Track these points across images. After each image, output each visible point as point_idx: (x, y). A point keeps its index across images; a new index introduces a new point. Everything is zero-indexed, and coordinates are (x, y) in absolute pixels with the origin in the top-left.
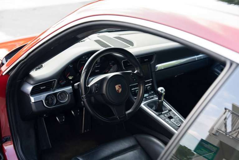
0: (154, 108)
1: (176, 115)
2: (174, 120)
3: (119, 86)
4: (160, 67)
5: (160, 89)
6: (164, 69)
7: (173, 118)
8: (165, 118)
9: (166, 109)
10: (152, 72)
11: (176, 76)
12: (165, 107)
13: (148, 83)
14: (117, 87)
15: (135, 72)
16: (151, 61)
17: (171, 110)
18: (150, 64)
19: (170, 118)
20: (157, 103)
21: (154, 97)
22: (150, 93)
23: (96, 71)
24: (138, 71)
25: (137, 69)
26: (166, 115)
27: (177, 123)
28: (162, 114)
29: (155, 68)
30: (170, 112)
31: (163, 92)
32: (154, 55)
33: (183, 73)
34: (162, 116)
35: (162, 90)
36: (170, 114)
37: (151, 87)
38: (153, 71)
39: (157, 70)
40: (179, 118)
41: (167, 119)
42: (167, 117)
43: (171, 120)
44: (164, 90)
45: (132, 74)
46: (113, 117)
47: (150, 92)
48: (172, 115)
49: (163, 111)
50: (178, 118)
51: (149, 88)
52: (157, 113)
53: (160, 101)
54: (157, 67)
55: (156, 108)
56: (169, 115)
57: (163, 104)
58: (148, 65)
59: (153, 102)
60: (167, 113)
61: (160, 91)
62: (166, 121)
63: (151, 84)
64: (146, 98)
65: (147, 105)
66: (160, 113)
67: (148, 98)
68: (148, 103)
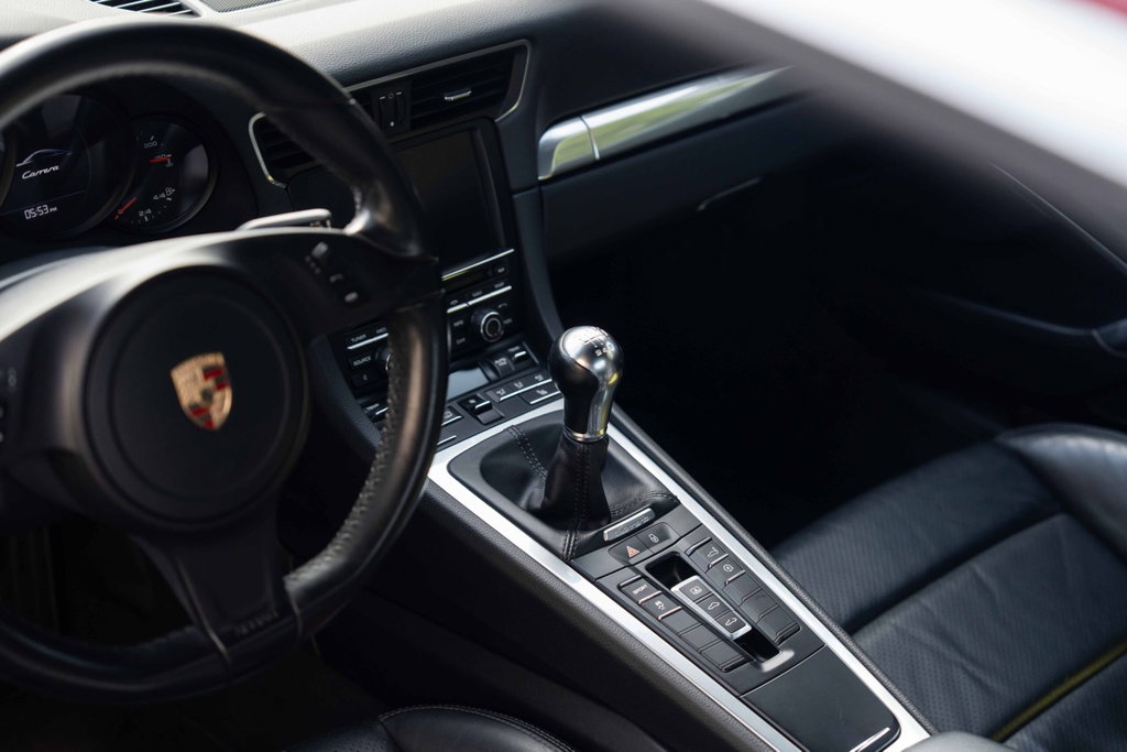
0: (536, 492)
1: (712, 540)
2: (697, 591)
3: (209, 372)
4: (576, 141)
5: (576, 342)
6: (609, 159)
7: (692, 572)
8: (629, 574)
9: (635, 491)
10: (506, 192)
11: (702, 207)
12: (625, 476)
13: (483, 279)
14: (189, 381)
15: (355, 227)
16: (500, 99)
17: (673, 503)
18: (495, 128)
19: (670, 569)
20: (561, 452)
21: (533, 394)
22: (501, 362)
23: (30, 213)
24: (381, 218)
25: (373, 202)
26: (631, 551)
27: (721, 613)
28: (599, 543)
29: (533, 154)
30: (666, 519)
31: (600, 365)
32: (522, 49)
33: (754, 182)
34: (603, 560)
35: (591, 352)
36: (663, 536)
37: (504, 314)
38: (515, 180)
39: (554, 166)
40: (738, 564)
41: (644, 586)
42: (641, 567)
43: (675, 589)
44: (611, 349)
45: (322, 248)
46: (174, 636)
47: (497, 355)
48: (683, 547)
49: (608, 518)
50: (728, 568)
51: (492, 325)
52: (560, 540)
53: (580, 436)
54: (553, 145)
55: (547, 494)
56: (657, 551)
57: (611, 448)
58: (479, 135)
59: (527, 442)
60: (641, 535)
61: (579, 355)
62: (637, 603)
63: (509, 288)
64: (468, 407)
65: (478, 471)
66: (585, 536)
67: (488, 407)
68: (483, 454)
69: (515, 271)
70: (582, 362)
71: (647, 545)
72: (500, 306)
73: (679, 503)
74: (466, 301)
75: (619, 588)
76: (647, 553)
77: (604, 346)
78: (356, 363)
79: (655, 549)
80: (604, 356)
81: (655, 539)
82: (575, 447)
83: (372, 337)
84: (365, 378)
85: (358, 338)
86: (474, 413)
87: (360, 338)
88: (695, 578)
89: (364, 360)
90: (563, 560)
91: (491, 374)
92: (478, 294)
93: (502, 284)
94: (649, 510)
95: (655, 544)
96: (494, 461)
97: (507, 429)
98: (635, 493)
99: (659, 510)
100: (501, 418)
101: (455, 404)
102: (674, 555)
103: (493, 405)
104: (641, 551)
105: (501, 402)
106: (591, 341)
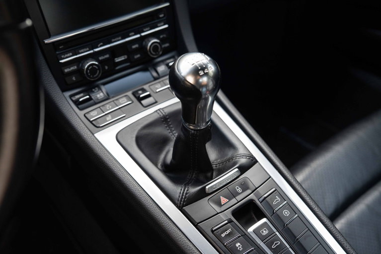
0: (168, 154)
1: (277, 190)
2: (265, 232)
7: (262, 216)
12: (225, 143)
13: (150, 20)
17: (253, 161)
22: (160, 68)
26: (223, 200)
27: (281, 251)
28: (202, 194)
30: (248, 174)
34: (206, 207)
35: (197, 71)
36: (245, 187)
37: (163, 41)
40: (293, 209)
41: (229, 230)
43: (250, 231)
47: (159, 64)
48: (258, 196)
50: (287, 212)
51: (155, 48)
52: (177, 190)
56: (242, 197)
59: (168, 119)
60: (230, 187)
61: (189, 74)
62: (224, 244)
63: (166, 26)
64: (137, 96)
65: (134, 139)
66: (193, 190)
67: (149, 96)
68: (139, 127)
69: (170, 15)
70: (191, 80)
71: (234, 195)
72: (161, 37)
73: (256, 161)
74: (140, 33)
75: (213, 231)
76: (234, 201)
77: (206, 67)
78: (66, 71)
79: (239, 198)
80: (206, 74)
81: (239, 190)
82: (189, 131)
83: (76, 55)
84: (74, 79)
85: (66, 55)
86: (140, 100)
87: (68, 55)
88: (264, 220)
89: (72, 68)
90: (177, 207)
91: (155, 74)
92: (147, 29)
93: (162, 24)
94: (237, 169)
95: (240, 194)
96: (146, 131)
97: (156, 111)
98: (230, 153)
99: (243, 169)
100: (155, 103)
101: (130, 94)
102: (251, 202)
103: (152, 94)
104: (230, 200)
105: (157, 92)
106: (197, 64)
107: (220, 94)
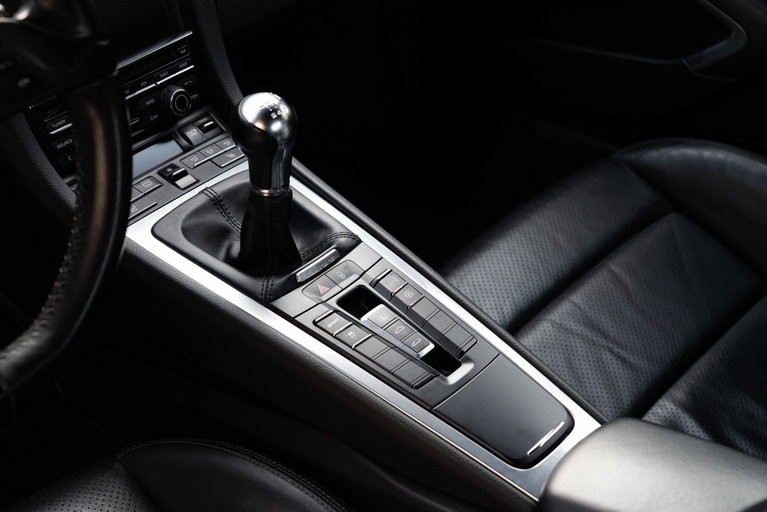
0: (232, 245)
1: (392, 271)
2: (383, 318)
5: (253, 107)
7: (378, 302)
8: (322, 310)
12: (313, 225)
17: (355, 242)
19: (358, 302)
21: (222, 158)
22: (192, 132)
26: (322, 289)
27: (407, 335)
28: (293, 285)
30: (350, 257)
34: (297, 299)
35: (267, 115)
36: (349, 273)
37: (190, 89)
40: (417, 290)
41: (337, 319)
42: (333, 303)
43: (364, 319)
44: (285, 111)
47: (188, 127)
48: (367, 281)
49: (298, 262)
50: (408, 293)
51: (180, 101)
52: (259, 286)
53: (265, 192)
56: (347, 285)
59: (222, 201)
60: (330, 274)
61: (257, 120)
62: (332, 335)
63: (192, 66)
64: (167, 175)
65: (180, 231)
66: (278, 281)
67: (184, 174)
68: (184, 216)
69: (196, 50)
70: (260, 125)
71: (336, 282)
72: (185, 84)
73: (360, 241)
74: (154, 81)
75: (315, 323)
76: (336, 289)
77: (275, 110)
78: (59, 146)
79: (343, 285)
80: (279, 117)
81: (342, 276)
82: (262, 202)
84: (70, 158)
85: (58, 124)
86: (173, 180)
87: (61, 123)
88: (381, 306)
89: (66, 143)
90: (262, 304)
91: (184, 142)
92: (164, 74)
93: (185, 63)
94: (334, 250)
95: (343, 280)
96: (194, 221)
97: (202, 192)
98: (321, 236)
99: (343, 251)
100: (197, 182)
101: (154, 173)
102: (361, 288)
103: (189, 171)
104: (331, 288)
105: (195, 167)
106: (266, 106)
107: (295, 163)
